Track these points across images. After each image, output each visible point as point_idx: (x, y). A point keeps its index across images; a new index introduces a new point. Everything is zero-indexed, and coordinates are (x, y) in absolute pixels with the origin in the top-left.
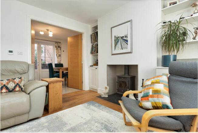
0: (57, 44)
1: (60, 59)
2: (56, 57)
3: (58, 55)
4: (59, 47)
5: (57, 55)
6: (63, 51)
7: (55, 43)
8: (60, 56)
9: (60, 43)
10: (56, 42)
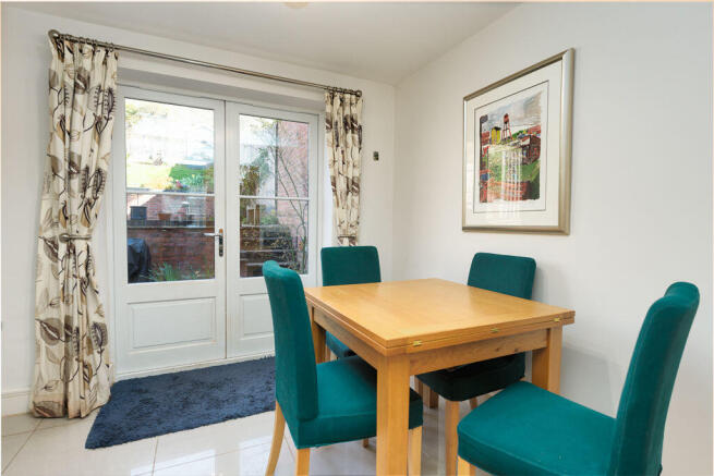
0: (337, 101)
1: (355, 212)
2: (329, 197)
3: (341, 185)
4: (351, 124)
5: (334, 184)
6: (376, 156)
7: (327, 94)
8: (353, 186)
9: (358, 94)
10: (333, 92)
